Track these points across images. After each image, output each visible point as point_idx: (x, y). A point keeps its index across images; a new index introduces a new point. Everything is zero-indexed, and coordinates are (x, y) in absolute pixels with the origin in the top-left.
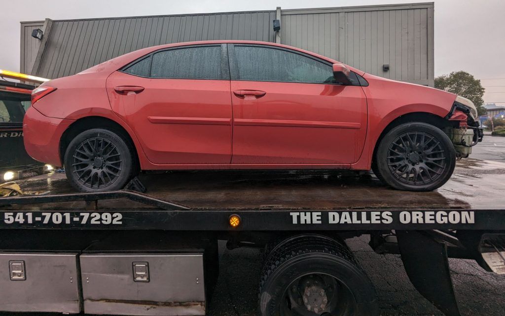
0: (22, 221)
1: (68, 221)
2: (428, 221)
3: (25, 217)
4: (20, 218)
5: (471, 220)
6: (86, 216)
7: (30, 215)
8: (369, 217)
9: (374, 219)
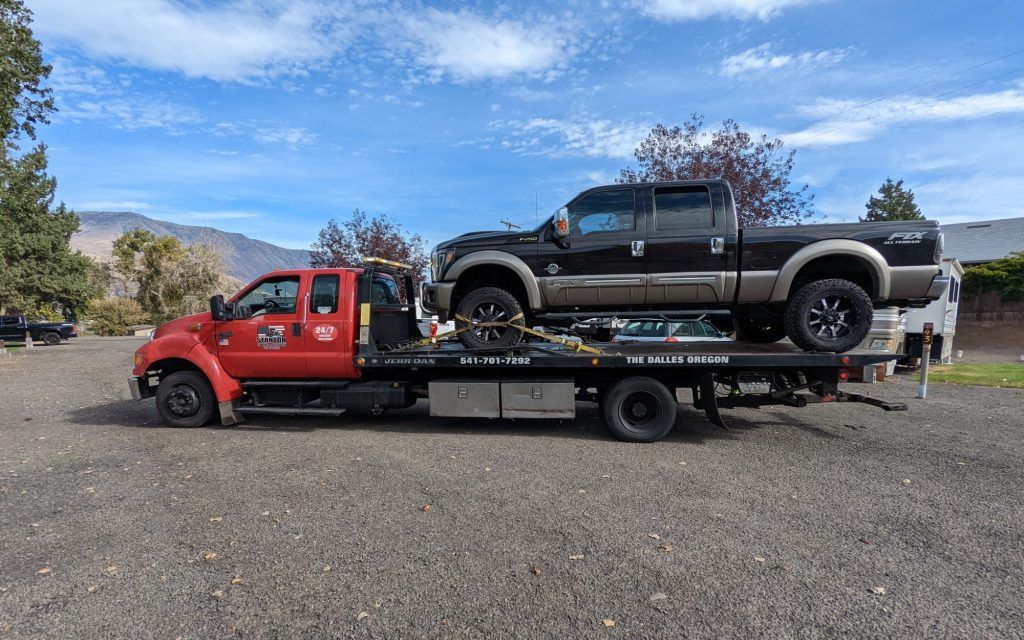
0: (471, 362)
1: (498, 362)
2: (703, 362)
3: (473, 360)
4: (470, 361)
5: (727, 361)
6: (509, 359)
7: (476, 359)
8: (670, 360)
9: (674, 361)
